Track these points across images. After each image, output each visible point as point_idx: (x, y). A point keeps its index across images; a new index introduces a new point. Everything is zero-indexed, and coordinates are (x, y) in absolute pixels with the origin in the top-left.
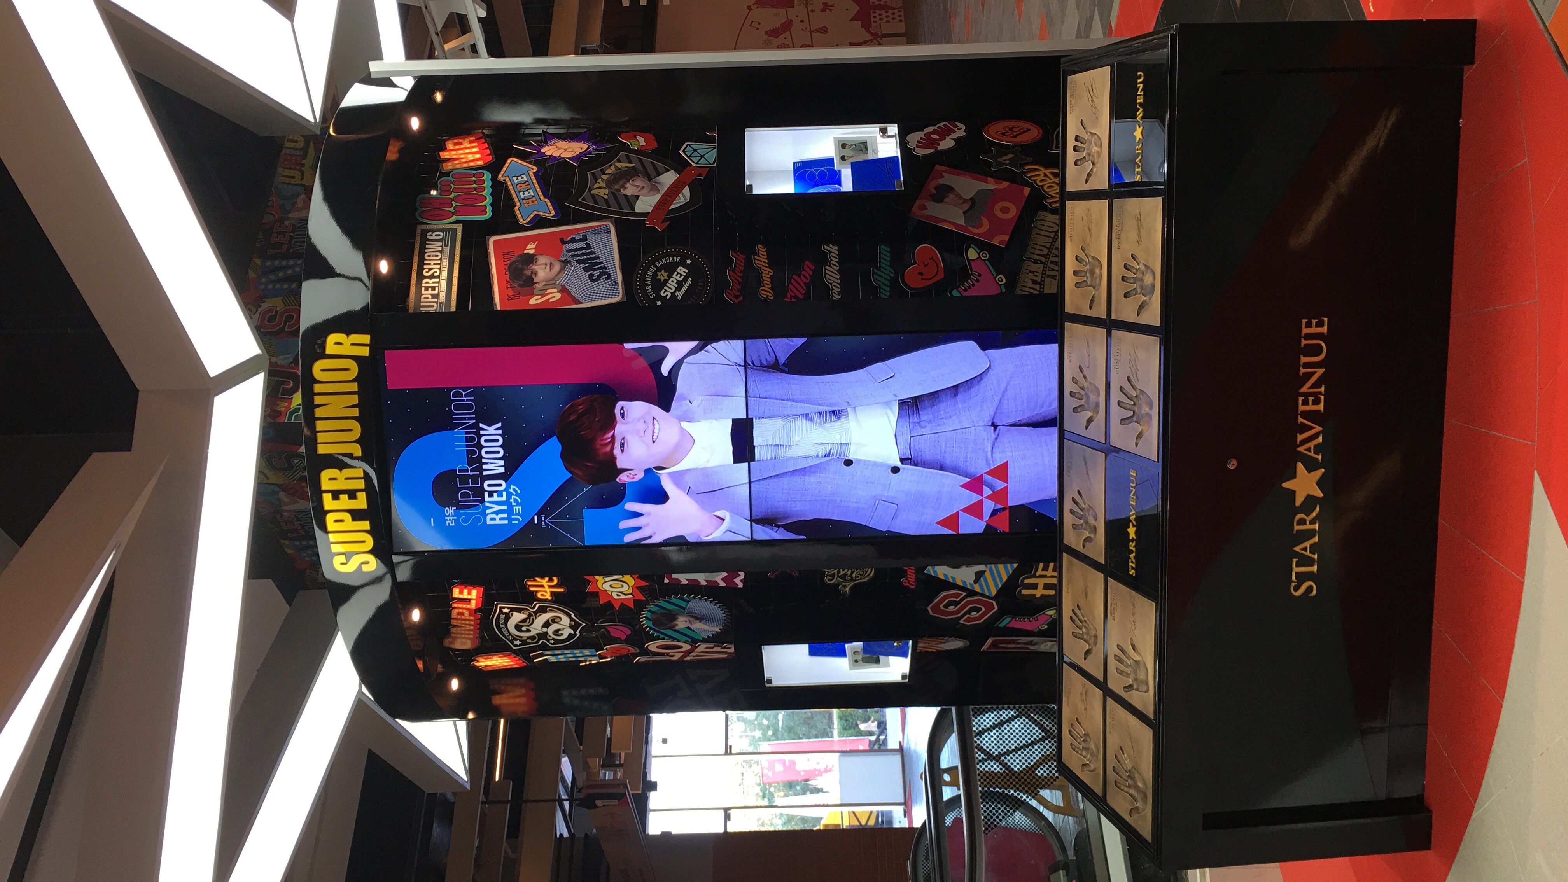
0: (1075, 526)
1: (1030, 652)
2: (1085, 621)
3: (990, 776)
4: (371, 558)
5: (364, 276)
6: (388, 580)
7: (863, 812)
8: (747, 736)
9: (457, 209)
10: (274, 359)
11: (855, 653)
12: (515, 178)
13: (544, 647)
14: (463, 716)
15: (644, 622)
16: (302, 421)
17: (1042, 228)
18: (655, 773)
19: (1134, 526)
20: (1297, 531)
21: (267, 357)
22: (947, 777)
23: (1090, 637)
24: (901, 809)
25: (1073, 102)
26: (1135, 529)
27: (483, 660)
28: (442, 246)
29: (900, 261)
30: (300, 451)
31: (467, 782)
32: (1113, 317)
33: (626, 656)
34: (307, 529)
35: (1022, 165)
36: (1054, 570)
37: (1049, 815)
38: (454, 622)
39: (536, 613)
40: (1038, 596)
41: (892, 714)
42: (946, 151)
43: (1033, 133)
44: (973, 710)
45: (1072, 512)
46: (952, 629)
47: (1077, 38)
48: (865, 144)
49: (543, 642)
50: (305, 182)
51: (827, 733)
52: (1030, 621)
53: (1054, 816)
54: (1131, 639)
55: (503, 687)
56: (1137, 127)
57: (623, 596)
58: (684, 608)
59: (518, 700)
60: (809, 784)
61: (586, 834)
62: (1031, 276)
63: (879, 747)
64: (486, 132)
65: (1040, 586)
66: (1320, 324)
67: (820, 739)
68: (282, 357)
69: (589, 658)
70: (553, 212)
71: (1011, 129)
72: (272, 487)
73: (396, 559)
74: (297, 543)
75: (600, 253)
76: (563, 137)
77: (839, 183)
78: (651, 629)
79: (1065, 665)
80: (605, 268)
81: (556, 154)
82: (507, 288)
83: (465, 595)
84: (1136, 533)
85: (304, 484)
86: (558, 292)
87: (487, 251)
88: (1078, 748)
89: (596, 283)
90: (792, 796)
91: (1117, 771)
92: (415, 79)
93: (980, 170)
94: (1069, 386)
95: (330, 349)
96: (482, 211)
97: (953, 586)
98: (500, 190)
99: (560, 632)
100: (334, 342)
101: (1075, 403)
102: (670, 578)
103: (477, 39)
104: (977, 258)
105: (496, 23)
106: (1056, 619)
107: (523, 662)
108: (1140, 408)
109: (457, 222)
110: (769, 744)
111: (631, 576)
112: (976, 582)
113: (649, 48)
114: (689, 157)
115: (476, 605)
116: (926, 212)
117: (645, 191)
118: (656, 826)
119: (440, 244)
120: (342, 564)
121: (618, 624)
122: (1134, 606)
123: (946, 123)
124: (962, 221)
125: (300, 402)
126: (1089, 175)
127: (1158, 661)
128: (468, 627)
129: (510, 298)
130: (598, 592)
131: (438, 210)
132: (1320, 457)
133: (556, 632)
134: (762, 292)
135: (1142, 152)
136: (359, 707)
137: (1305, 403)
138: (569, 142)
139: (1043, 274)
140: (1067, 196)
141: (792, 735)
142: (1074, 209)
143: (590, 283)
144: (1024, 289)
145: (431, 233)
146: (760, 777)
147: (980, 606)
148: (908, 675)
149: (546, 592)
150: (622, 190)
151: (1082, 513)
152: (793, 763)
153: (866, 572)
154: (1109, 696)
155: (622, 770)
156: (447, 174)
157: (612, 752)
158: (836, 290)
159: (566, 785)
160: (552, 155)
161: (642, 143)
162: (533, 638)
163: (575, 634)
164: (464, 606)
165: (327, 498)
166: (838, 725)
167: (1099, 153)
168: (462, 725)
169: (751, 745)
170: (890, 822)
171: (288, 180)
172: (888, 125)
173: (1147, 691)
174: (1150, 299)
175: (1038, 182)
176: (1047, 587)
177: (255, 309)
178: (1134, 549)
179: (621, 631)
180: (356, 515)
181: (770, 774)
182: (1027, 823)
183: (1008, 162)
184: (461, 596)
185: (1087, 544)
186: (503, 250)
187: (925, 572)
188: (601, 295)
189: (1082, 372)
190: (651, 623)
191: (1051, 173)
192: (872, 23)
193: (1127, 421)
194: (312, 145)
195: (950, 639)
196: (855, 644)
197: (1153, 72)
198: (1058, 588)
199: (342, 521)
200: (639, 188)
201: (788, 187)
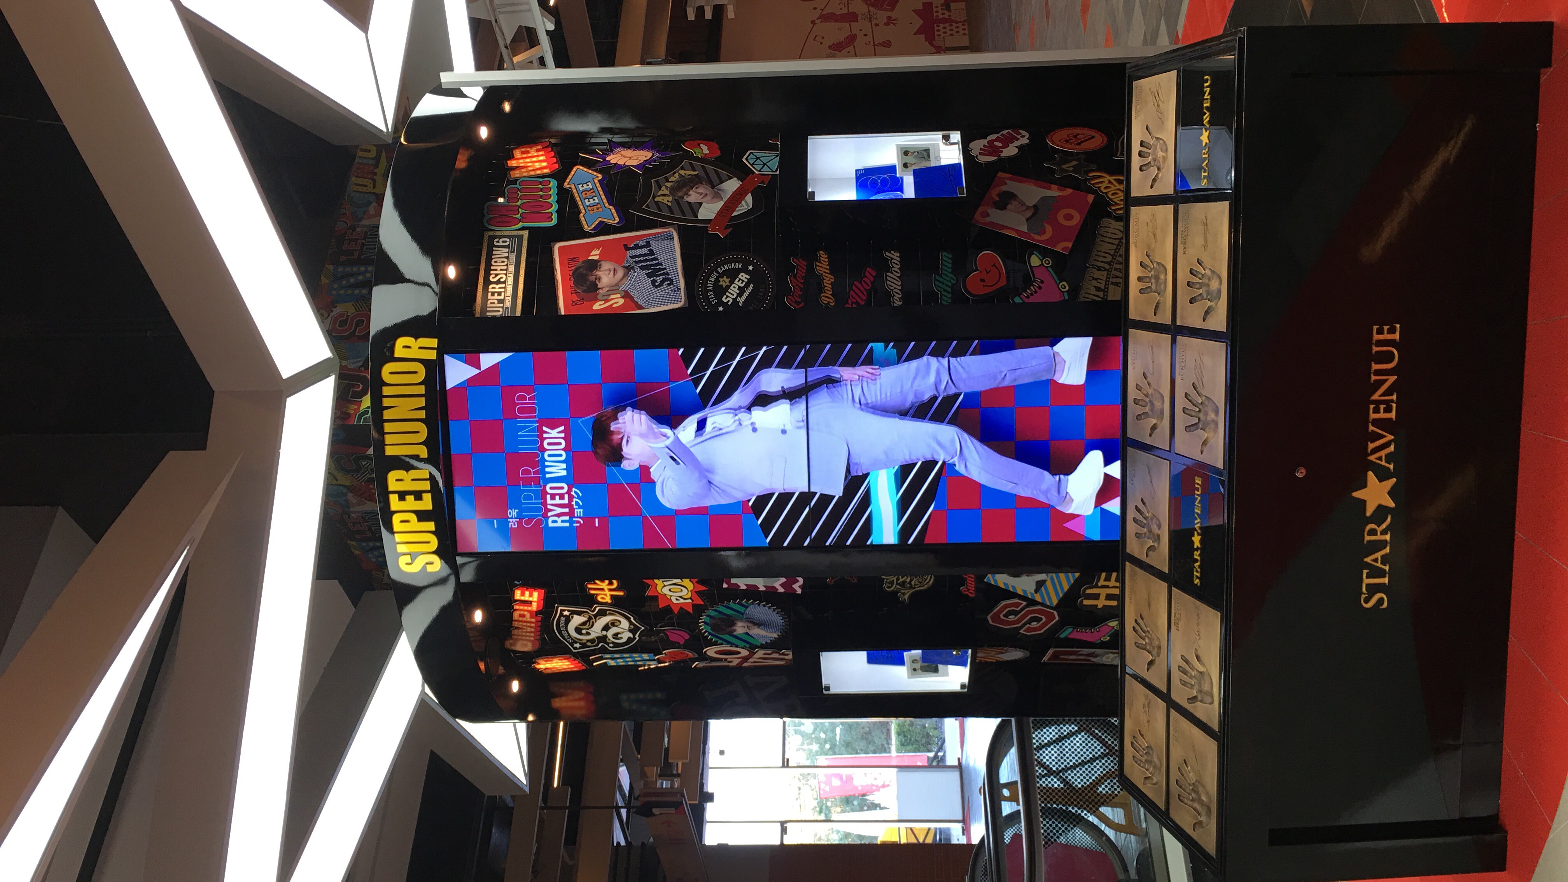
0: (1138, 535)
1: (1090, 664)
2: (1148, 631)
3: (1050, 792)
4: (435, 559)
5: (433, 283)
6: (452, 580)
7: (921, 829)
8: (804, 750)
9: (524, 216)
10: (344, 363)
11: (914, 661)
12: (580, 186)
13: (604, 650)
14: (523, 718)
15: (702, 626)
16: (371, 423)
17: (1105, 234)
18: (713, 782)
19: (1198, 534)
20: (1368, 541)
21: (338, 360)
22: (1006, 792)
23: (1153, 648)
24: (959, 826)
25: (1138, 107)
26: (1200, 537)
27: (545, 663)
28: (508, 252)
29: (961, 267)
30: (368, 452)
31: (526, 786)
32: (1178, 323)
33: (684, 661)
34: (374, 530)
35: (1087, 172)
36: (1117, 580)
37: (1110, 833)
38: (516, 624)
39: (595, 616)
40: (1100, 606)
41: (950, 725)
42: (1009, 158)
43: (1097, 141)
44: (1033, 722)
45: (1135, 520)
46: (1012, 639)
47: (1143, 45)
48: (927, 151)
49: (602, 645)
50: (376, 191)
51: (885, 749)
52: (1092, 632)
53: (1116, 834)
54: (1196, 649)
55: (562, 690)
56: (1204, 130)
57: (682, 601)
58: (742, 614)
59: (576, 704)
60: (866, 800)
61: (643, 843)
62: (1094, 283)
63: (938, 763)
64: (553, 141)
65: (1103, 597)
66: (1392, 331)
67: (877, 755)
68: (352, 361)
69: (648, 662)
70: (617, 219)
71: (1075, 136)
72: (342, 488)
73: (460, 560)
74: (364, 544)
75: (663, 259)
76: (627, 146)
77: (901, 189)
78: (709, 634)
79: (1127, 675)
80: (668, 274)
81: (621, 163)
82: (572, 294)
83: (526, 597)
84: (1201, 542)
85: (371, 486)
86: (621, 297)
87: (552, 257)
88: (1141, 761)
89: (659, 289)
90: (849, 812)
91: (1181, 785)
92: (484, 90)
93: (1044, 178)
94: (1132, 393)
95: (399, 352)
96: (549, 218)
97: (1013, 595)
98: (565, 196)
99: (619, 636)
100: (404, 346)
101: (1139, 410)
102: (728, 583)
103: (545, 51)
104: (1040, 265)
105: (563, 38)
106: (1118, 630)
107: (583, 665)
108: (1206, 414)
109: (523, 229)
110: (826, 759)
111: (690, 581)
112: (1036, 591)
113: (713, 57)
114: (751, 165)
115: (537, 607)
116: (988, 219)
117: (708, 198)
118: (712, 836)
119: (507, 250)
120: (407, 564)
121: (676, 628)
122: (1198, 615)
123: (1010, 131)
124: (1024, 229)
125: (370, 405)
126: (1154, 180)
127: (1223, 675)
128: (529, 629)
129: (575, 303)
130: (657, 597)
131: (505, 217)
132: (1391, 466)
133: (616, 636)
134: (824, 298)
135: (1209, 156)
136: (422, 707)
137: (1377, 411)
138: (634, 150)
139: (1106, 281)
140: (1131, 202)
141: (850, 750)
142: (1140, 215)
143: (652, 289)
144: (1087, 296)
145: (498, 240)
146: (817, 792)
147: (1041, 616)
148: (967, 684)
149: (606, 595)
150: (685, 197)
151: (1145, 522)
152: (850, 778)
153: (926, 580)
154: (1172, 707)
155: (679, 780)
156: (515, 181)
157: (670, 761)
158: (897, 296)
159: (623, 793)
160: (617, 163)
161: (706, 151)
162: (592, 641)
163: (634, 638)
164: (526, 608)
165: (394, 498)
166: (896, 741)
167: (1165, 158)
168: (522, 727)
169: (808, 759)
170: (949, 838)
171: (360, 189)
172: (950, 132)
173: (1212, 703)
174: (1216, 304)
175: (1102, 189)
176: (1109, 597)
177: (327, 315)
178: (1199, 558)
179: (680, 636)
180: (422, 516)
181: (827, 789)
182: (1087, 841)
183: (1071, 169)
184: (522, 598)
185: (1150, 553)
186: (568, 257)
187: (985, 580)
188: (664, 301)
189: (1146, 379)
190: (710, 627)
191: (1115, 180)
192: (936, 37)
193: (1192, 428)
194: (384, 154)
195: (1010, 649)
196: (914, 652)
197: (1221, 79)
198: (1121, 599)
199: (407, 521)
200: (702, 196)
201: (850, 194)
